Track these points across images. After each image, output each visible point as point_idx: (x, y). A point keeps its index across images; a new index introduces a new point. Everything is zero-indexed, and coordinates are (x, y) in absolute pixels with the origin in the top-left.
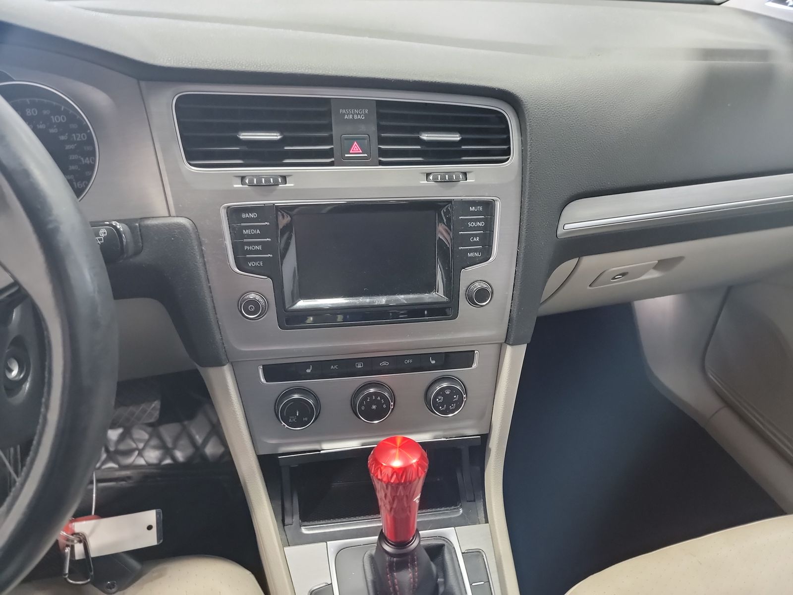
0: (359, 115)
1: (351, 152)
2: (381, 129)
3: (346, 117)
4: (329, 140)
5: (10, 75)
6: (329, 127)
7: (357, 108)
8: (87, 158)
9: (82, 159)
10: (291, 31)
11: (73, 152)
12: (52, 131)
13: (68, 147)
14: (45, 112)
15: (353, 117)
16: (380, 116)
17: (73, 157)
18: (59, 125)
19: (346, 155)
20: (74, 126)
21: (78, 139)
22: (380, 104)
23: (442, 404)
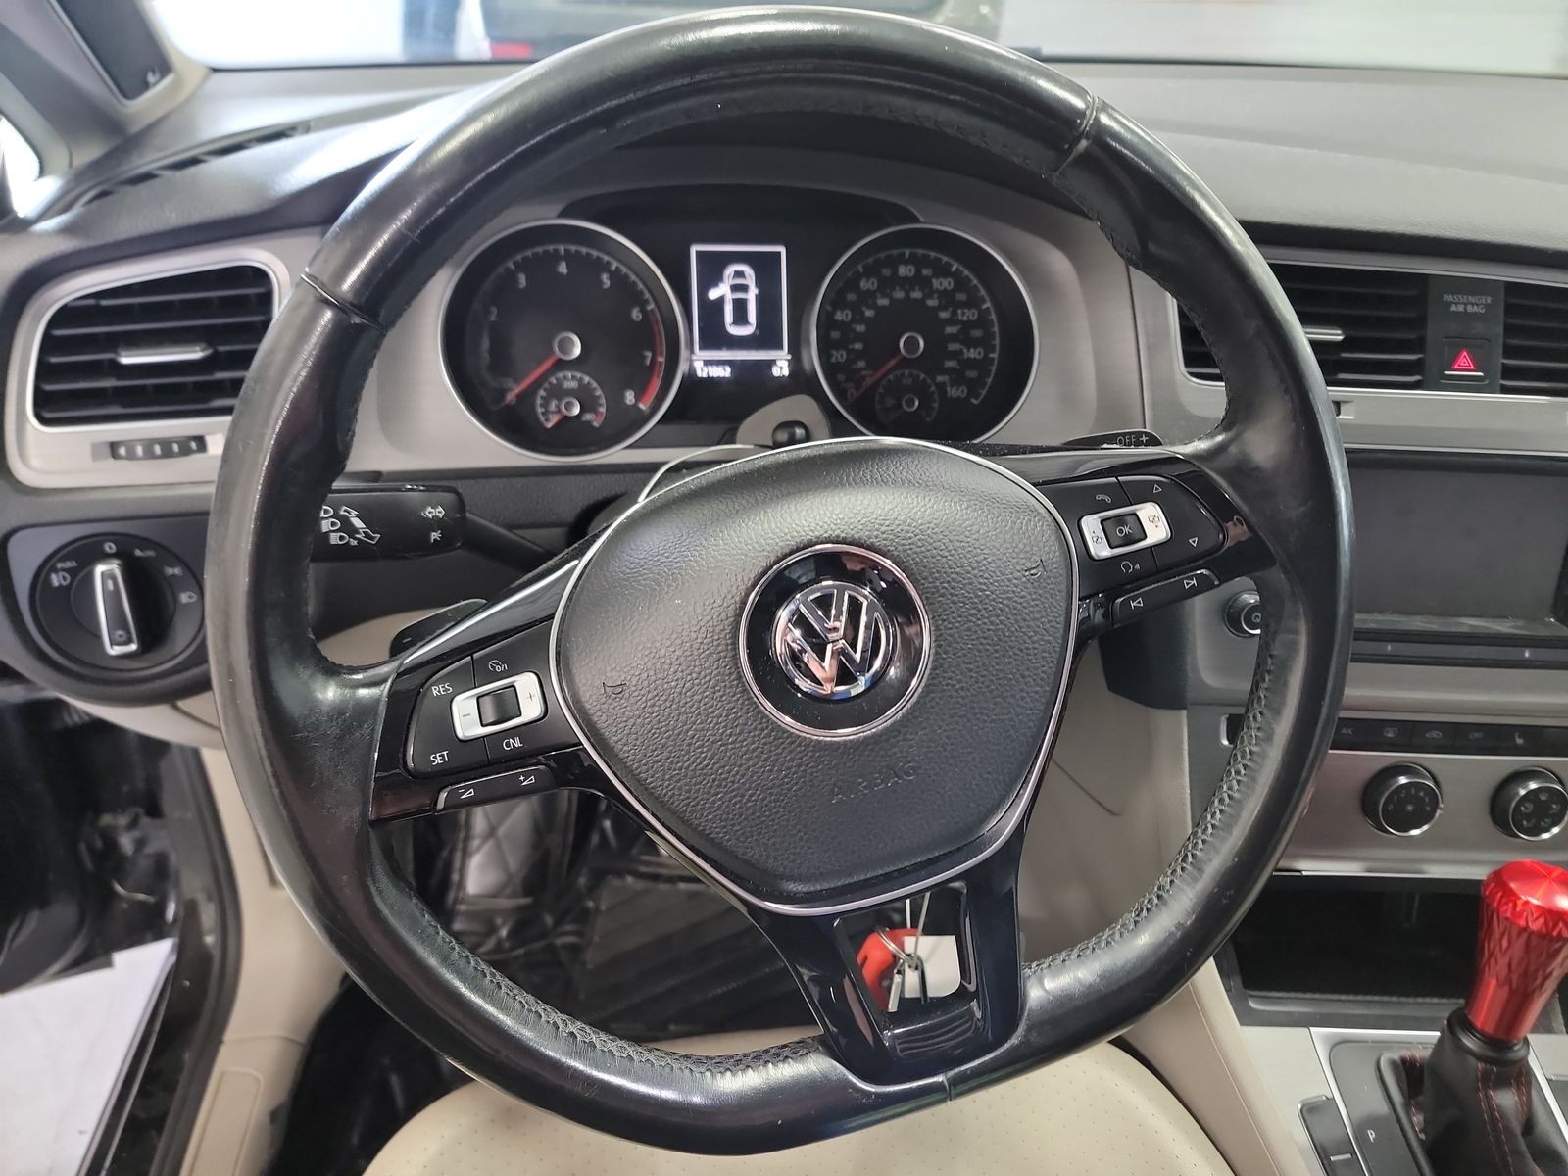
0: (1475, 305)
1: (1456, 367)
2: (1510, 330)
3: (1453, 308)
4: (1418, 345)
5: (916, 213)
6: (1421, 322)
7: (1474, 293)
8: (972, 350)
9: (965, 350)
10: (1316, 151)
11: (953, 338)
12: (931, 303)
13: (950, 330)
14: (926, 272)
15: (1465, 309)
16: (1510, 309)
17: (953, 347)
18: (943, 293)
19: (1447, 373)
20: (961, 297)
21: (965, 318)
22: (1512, 288)
23: (1528, 817)
